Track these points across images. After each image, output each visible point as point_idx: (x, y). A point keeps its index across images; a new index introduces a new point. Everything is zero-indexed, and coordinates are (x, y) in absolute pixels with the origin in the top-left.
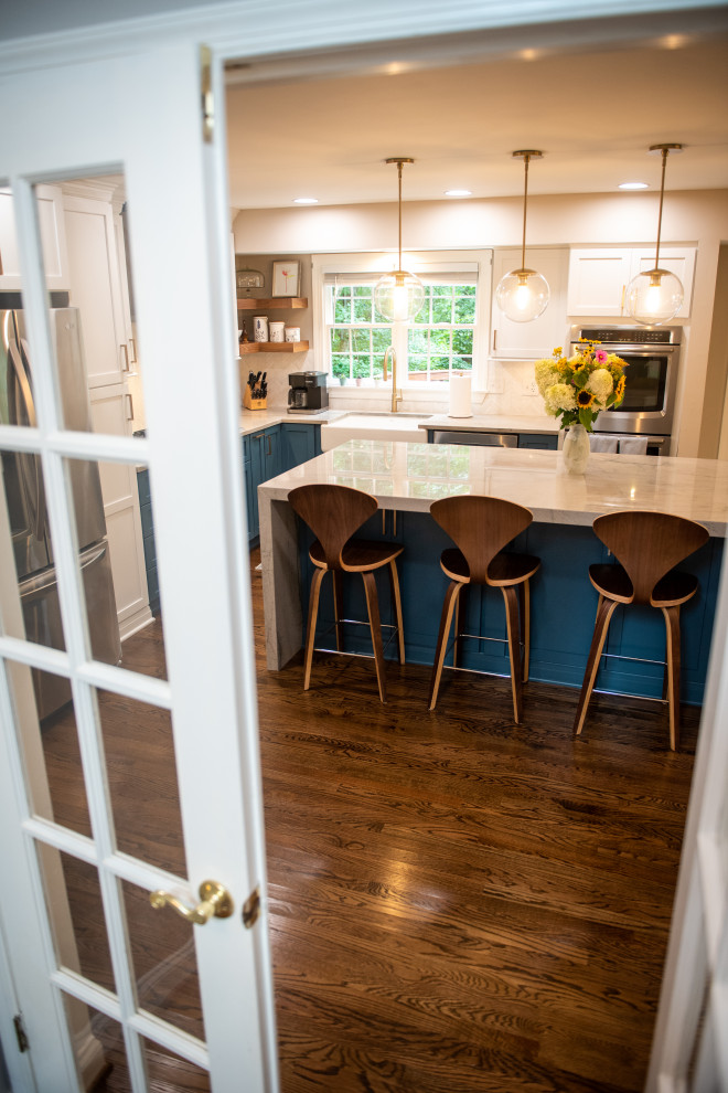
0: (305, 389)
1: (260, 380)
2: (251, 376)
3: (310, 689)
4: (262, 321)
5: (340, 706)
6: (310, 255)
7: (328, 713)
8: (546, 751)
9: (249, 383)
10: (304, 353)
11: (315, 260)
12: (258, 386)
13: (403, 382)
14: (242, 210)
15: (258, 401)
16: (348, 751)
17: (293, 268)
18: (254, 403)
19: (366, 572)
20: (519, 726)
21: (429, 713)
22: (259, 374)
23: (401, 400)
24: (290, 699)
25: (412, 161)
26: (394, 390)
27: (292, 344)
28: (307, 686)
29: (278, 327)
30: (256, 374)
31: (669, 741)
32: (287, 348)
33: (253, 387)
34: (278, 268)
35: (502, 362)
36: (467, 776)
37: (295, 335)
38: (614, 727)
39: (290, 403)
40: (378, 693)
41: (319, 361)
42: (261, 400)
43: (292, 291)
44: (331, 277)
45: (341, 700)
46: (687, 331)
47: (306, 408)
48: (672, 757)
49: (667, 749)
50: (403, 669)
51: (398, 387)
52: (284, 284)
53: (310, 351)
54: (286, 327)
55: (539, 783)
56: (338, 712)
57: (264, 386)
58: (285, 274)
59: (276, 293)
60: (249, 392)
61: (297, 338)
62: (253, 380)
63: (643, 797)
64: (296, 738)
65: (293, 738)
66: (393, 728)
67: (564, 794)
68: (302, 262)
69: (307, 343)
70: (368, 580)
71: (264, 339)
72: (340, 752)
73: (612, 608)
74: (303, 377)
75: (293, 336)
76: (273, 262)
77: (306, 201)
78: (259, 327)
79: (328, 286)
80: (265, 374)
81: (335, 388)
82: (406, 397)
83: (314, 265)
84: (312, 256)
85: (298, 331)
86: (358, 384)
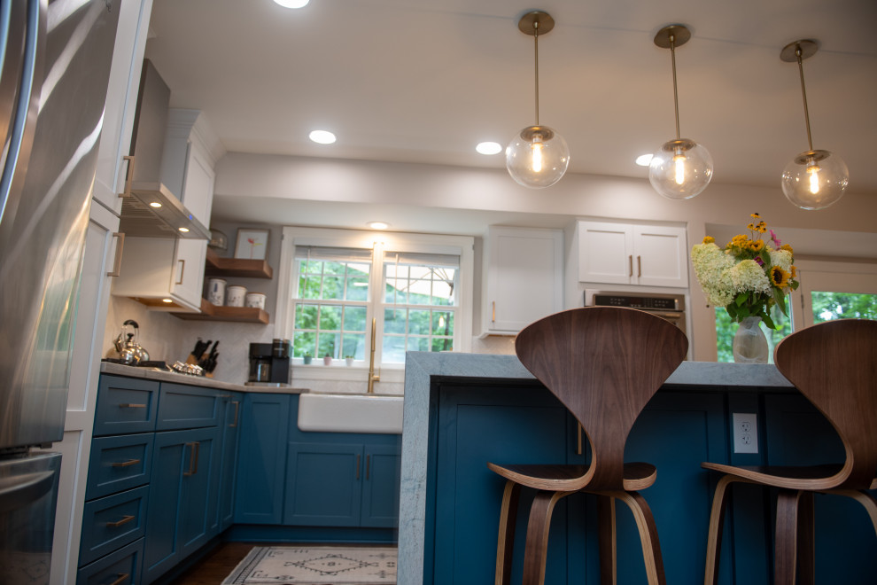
1: (210, 349)
2: (198, 344)
6: (281, 227)
9: (194, 353)
11: (286, 231)
17: (261, 238)
22: (210, 342)
29: (239, 293)
30: (205, 341)
32: (249, 313)
33: (199, 356)
34: (244, 237)
37: (259, 301)
41: (283, 328)
43: (259, 254)
44: (304, 249)
46: (687, 300)
47: (269, 382)
51: (376, 366)
52: (250, 248)
53: (270, 326)
54: (248, 293)
57: (214, 356)
58: (251, 241)
59: (239, 256)
61: (262, 305)
62: (200, 348)
68: (273, 232)
69: (267, 316)
71: (220, 302)
74: (276, 344)
75: (258, 303)
76: (239, 229)
77: (323, 137)
78: (216, 290)
79: (297, 259)
80: (217, 343)
81: (299, 367)
82: (383, 379)
83: (285, 237)
84: (285, 228)
85: (263, 298)
86: (327, 363)
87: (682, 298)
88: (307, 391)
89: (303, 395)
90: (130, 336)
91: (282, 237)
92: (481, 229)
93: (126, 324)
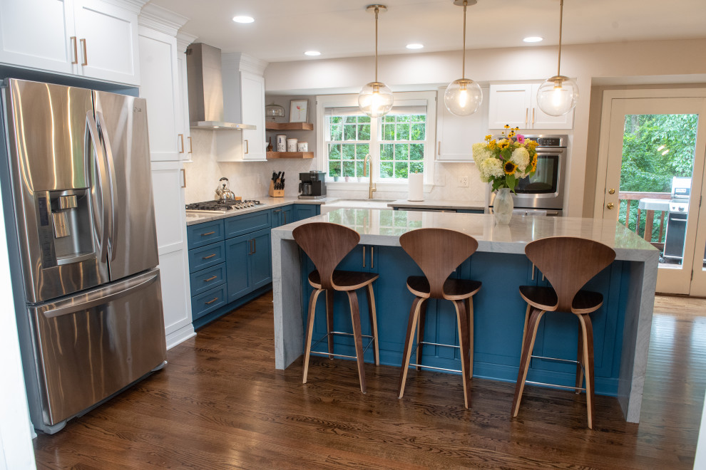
0: (310, 182)
1: (280, 177)
2: (274, 174)
3: (307, 383)
4: (282, 138)
5: (329, 395)
6: (315, 96)
7: (320, 401)
8: (492, 430)
9: (273, 179)
10: (310, 159)
11: (318, 99)
12: (279, 181)
13: (377, 179)
14: (270, 63)
15: (278, 191)
16: (335, 430)
17: (304, 105)
18: (276, 193)
19: (351, 292)
20: (468, 410)
21: (398, 401)
22: (280, 173)
23: (375, 191)
24: (292, 390)
25: (385, 7)
26: (371, 184)
27: (302, 153)
28: (305, 381)
29: (293, 142)
30: (277, 173)
31: (587, 421)
32: (298, 156)
33: (275, 182)
34: (294, 104)
35: (444, 163)
36: (431, 449)
37: (305, 147)
38: (542, 411)
39: (300, 192)
40: (359, 386)
41: (321, 164)
42: (281, 191)
43: (303, 119)
44: (329, 110)
45: (331, 390)
46: (571, 138)
47: (311, 195)
48: (589, 433)
49: (586, 427)
50: (378, 369)
51: (373, 182)
52: (298, 115)
53: (314, 159)
54: (298, 142)
55: (489, 455)
56: (329, 400)
57: (283, 181)
58: (298, 108)
59: (292, 121)
60: (273, 185)
61: (306, 149)
62: (275, 177)
63: (573, 466)
64: (295, 419)
65: (292, 419)
66: (371, 411)
67: (509, 464)
68: (310, 100)
69: (312, 153)
70: (352, 299)
71: (283, 150)
72: (329, 430)
73: (540, 316)
74: (312, 174)
75: (303, 148)
76: (291, 100)
77: (312, 53)
78: (280, 142)
79: (326, 116)
80: (284, 173)
81: (331, 184)
82: (379, 189)
83: (318, 103)
84: (317, 97)
85: (306, 145)
86: (346, 180)
87: (566, 137)
88: (324, 203)
89: (322, 206)
90: (224, 185)
91: (316, 103)
92: (436, 89)
93: (221, 180)
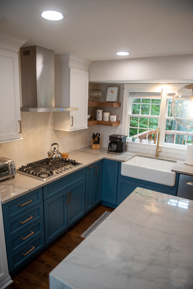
0: (115, 143)
1: (98, 136)
2: (94, 134)
4: (100, 112)
6: (123, 84)
9: (93, 137)
10: (118, 126)
11: (125, 86)
12: (96, 139)
13: (163, 144)
14: (93, 61)
15: (96, 145)
17: (116, 90)
18: (94, 146)
22: (97, 134)
23: (160, 152)
26: (158, 146)
27: (112, 122)
29: (107, 115)
30: (96, 134)
32: (110, 124)
33: (94, 139)
34: (109, 89)
37: (114, 118)
39: (109, 148)
41: (124, 130)
43: (115, 99)
44: (132, 94)
47: (116, 152)
51: (160, 145)
52: (111, 96)
53: (120, 125)
54: (111, 114)
57: (99, 139)
58: (112, 92)
59: (108, 100)
60: (93, 141)
61: (115, 120)
62: (94, 136)
68: (120, 87)
69: (119, 122)
71: (100, 119)
74: (117, 138)
75: (113, 119)
76: (108, 86)
77: (123, 54)
78: (99, 114)
79: (130, 98)
80: (100, 134)
81: (130, 143)
82: (163, 150)
83: (125, 89)
84: (125, 84)
85: (115, 117)
86: (141, 142)
88: (124, 162)
89: (122, 163)
90: (55, 148)
91: (124, 89)
93: (52, 145)
